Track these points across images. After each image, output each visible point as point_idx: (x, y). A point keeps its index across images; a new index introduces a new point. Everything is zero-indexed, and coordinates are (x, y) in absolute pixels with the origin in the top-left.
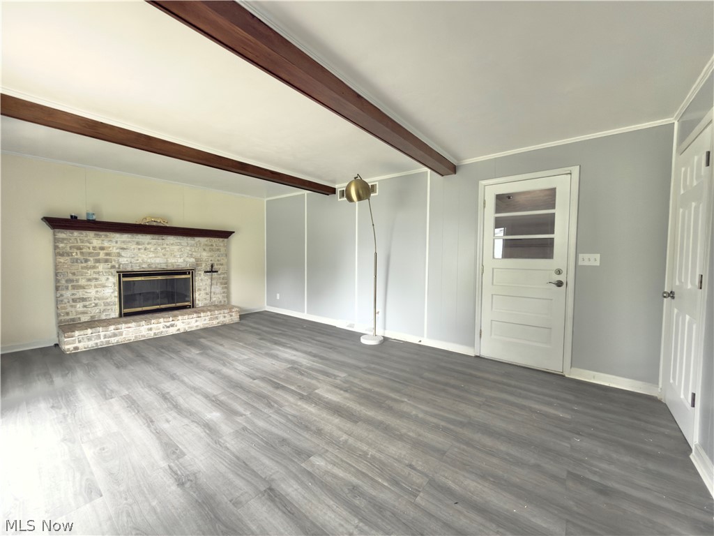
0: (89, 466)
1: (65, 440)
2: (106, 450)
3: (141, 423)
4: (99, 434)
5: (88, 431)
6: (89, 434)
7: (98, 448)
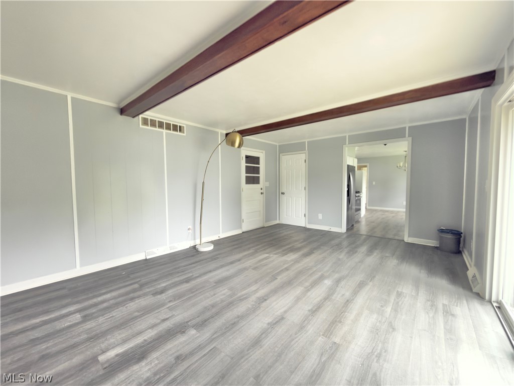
0: (393, 303)
1: (393, 329)
2: (381, 305)
3: (352, 304)
4: (375, 316)
5: (378, 324)
6: (379, 321)
7: (383, 308)
